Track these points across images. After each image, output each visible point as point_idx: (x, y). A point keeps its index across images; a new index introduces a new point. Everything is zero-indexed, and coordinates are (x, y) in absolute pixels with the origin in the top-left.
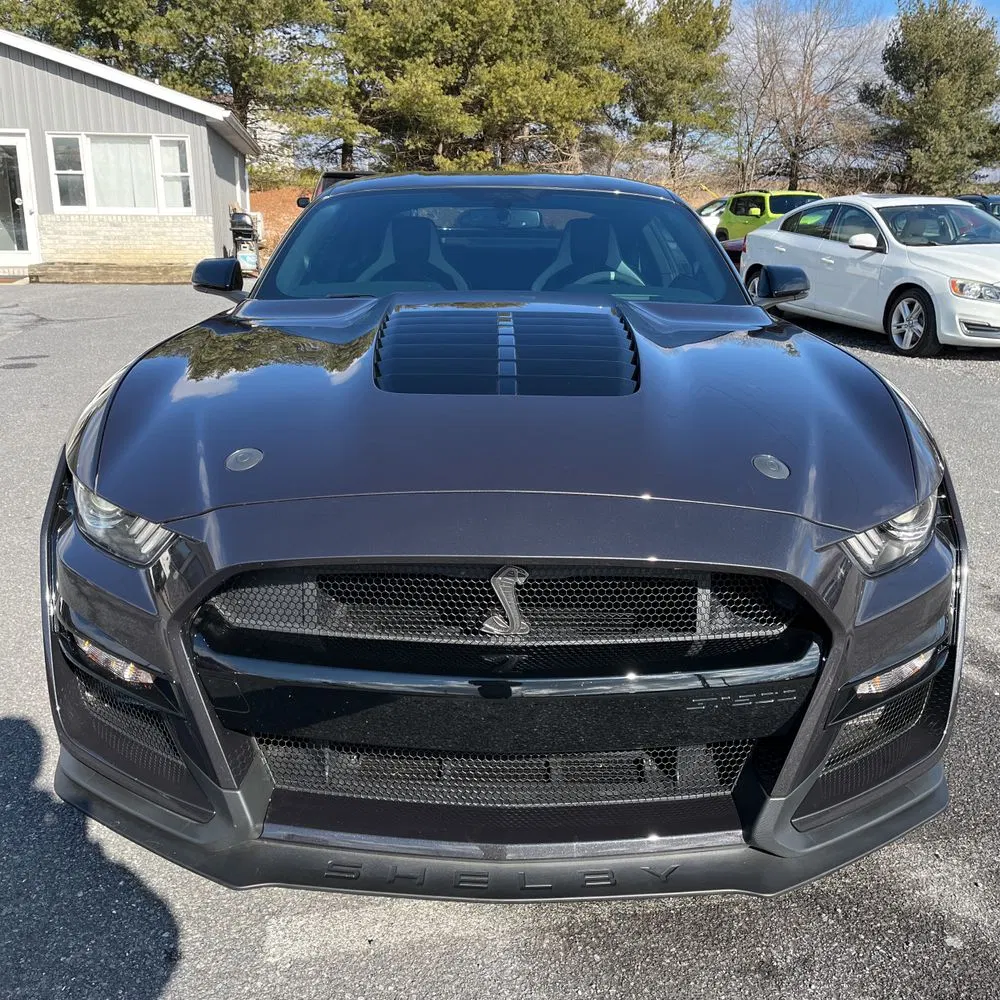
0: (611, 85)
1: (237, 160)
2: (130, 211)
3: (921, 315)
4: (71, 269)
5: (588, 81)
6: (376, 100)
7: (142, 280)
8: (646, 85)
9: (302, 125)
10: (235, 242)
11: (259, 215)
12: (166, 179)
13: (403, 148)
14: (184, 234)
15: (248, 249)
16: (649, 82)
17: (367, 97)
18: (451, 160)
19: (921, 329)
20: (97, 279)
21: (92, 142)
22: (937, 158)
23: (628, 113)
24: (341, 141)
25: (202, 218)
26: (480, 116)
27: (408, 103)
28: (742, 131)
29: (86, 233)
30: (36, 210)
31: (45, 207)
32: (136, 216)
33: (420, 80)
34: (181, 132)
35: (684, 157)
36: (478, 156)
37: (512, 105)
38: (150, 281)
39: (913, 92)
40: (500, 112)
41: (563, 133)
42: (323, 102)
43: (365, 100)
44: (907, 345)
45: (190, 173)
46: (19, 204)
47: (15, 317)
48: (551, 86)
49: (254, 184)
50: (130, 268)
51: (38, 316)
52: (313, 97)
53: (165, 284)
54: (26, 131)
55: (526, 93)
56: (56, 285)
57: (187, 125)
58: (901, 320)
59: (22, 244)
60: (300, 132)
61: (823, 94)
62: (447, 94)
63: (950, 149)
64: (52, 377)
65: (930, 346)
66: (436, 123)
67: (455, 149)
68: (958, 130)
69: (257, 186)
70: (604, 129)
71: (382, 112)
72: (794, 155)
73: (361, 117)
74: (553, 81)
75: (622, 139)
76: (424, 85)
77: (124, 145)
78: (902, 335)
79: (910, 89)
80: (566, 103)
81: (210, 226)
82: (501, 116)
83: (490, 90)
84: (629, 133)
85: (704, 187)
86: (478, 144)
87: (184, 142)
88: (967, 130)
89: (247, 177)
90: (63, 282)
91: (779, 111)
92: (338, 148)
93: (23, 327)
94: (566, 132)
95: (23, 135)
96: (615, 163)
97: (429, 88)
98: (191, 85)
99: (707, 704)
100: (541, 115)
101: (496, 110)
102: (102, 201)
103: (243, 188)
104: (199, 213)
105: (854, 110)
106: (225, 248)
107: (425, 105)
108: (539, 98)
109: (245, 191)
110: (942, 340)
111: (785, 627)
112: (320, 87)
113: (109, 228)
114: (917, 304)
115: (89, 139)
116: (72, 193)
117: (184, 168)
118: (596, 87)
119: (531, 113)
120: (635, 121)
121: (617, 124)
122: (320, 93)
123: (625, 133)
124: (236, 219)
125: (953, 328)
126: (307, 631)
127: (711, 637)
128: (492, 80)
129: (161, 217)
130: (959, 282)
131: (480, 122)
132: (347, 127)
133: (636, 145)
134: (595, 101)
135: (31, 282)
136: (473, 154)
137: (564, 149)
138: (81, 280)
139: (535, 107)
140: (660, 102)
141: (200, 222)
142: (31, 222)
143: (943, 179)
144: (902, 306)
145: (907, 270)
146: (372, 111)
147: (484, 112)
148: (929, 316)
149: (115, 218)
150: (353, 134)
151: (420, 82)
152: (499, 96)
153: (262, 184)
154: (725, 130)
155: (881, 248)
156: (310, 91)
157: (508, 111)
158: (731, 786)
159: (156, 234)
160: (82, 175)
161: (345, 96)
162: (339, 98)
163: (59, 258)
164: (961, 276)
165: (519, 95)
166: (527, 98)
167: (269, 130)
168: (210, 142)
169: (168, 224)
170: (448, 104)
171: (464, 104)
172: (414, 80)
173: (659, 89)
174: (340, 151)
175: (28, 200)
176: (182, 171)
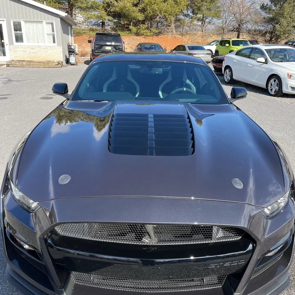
0: (184, 4)
1: (69, 27)
2: (37, 44)
3: (278, 84)
4: (19, 63)
5: (177, 2)
6: (112, 8)
7: (41, 66)
8: (195, 3)
9: (89, 16)
10: (69, 54)
11: (76, 45)
12: (48, 34)
13: (120, 23)
14: (53, 52)
15: (73, 56)
16: (196, 3)
17: (109, 7)
18: (135, 27)
19: (278, 88)
20: (27, 66)
21: (25, 23)
22: (283, 27)
23: (189, 12)
24: (101, 21)
25: (59, 47)
26: (144, 13)
27: (121, 9)
28: (224, 18)
29: (23, 51)
30: (8, 44)
31: (11, 43)
32: (39, 46)
33: (125, 2)
34: (52, 20)
35: (206, 26)
36: (143, 26)
37: (154, 10)
38: (43, 67)
39: (276, 7)
40: (150, 12)
41: (169, 19)
42: (96, 9)
43: (109, 8)
44: (273, 93)
45: (55, 33)
46: (3, 42)
47: (2, 79)
48: (166, 4)
49: (75, 34)
50: (37, 63)
51: (9, 79)
52: (93, 7)
53: (48, 67)
54: (5, 19)
55: (158, 6)
56: (15, 68)
57: (54, 18)
58: (272, 85)
59: (4, 54)
60: (89, 18)
61: (249, 6)
62: (134, 7)
63: (287, 25)
64: (12, 103)
65: (280, 94)
66: (130, 16)
67: (136, 23)
68: (289, 19)
69: (76, 35)
70: (181, 17)
71: (114, 12)
72: (239, 25)
73: (108, 13)
74: (166, 2)
75: (187, 20)
76: (127, 4)
77: (35, 24)
78: (272, 90)
79: (275, 6)
80: (170, 10)
81: (61, 50)
82: (150, 14)
83: (147, 5)
84: (189, 18)
85: (212, 35)
86: (143, 22)
87: (53, 23)
88: (292, 19)
89: (73, 33)
90: (17, 67)
91: (235, 11)
92: (100, 23)
93: (4, 83)
94: (170, 19)
95: (4, 20)
96: (185, 27)
97: (128, 5)
98: (55, 3)
99: (215, 266)
100: (162, 13)
101: (149, 12)
102: (28, 41)
103: (72, 36)
104: (58, 45)
105: (258, 11)
106: (66, 56)
107: (127, 10)
108: (162, 8)
109: (72, 37)
110: (284, 92)
111: (241, 237)
112: (95, 4)
113: (30, 50)
114: (277, 81)
115: (24, 22)
116: (19, 39)
117: (53, 31)
118: (180, 5)
119: (160, 13)
120: (191, 14)
121: (186, 16)
122: (95, 6)
123: (188, 18)
124: (69, 47)
125: (287, 88)
126: (85, 238)
127: (217, 241)
128: (148, 2)
129: (46, 47)
130: (290, 74)
131: (144, 16)
132: (103, 17)
133: (191, 22)
134: (179, 9)
135: (7, 66)
136: (141, 25)
137: (169, 23)
138: (22, 66)
139: (160, 11)
140: (199, 9)
141: (58, 48)
142: (7, 48)
143: (284, 34)
144: (272, 81)
145: (274, 70)
146: (111, 11)
147: (145, 12)
148: (280, 84)
149: (32, 46)
150: (105, 19)
151: (126, 3)
152: (150, 7)
153: (77, 34)
154: (219, 17)
155: (266, 62)
156: (92, 5)
157: (152, 12)
158: (222, 285)
159: (45, 52)
160: (22, 33)
161: (102, 7)
162: (101, 7)
163: (15, 59)
164: (291, 72)
165: (156, 7)
166: (158, 8)
167: (79, 17)
168: (61, 23)
169: (48, 49)
170: (134, 10)
171: (139, 10)
172: (124, 2)
173: (199, 5)
174: (101, 24)
175: (6, 40)
176: (53, 32)
